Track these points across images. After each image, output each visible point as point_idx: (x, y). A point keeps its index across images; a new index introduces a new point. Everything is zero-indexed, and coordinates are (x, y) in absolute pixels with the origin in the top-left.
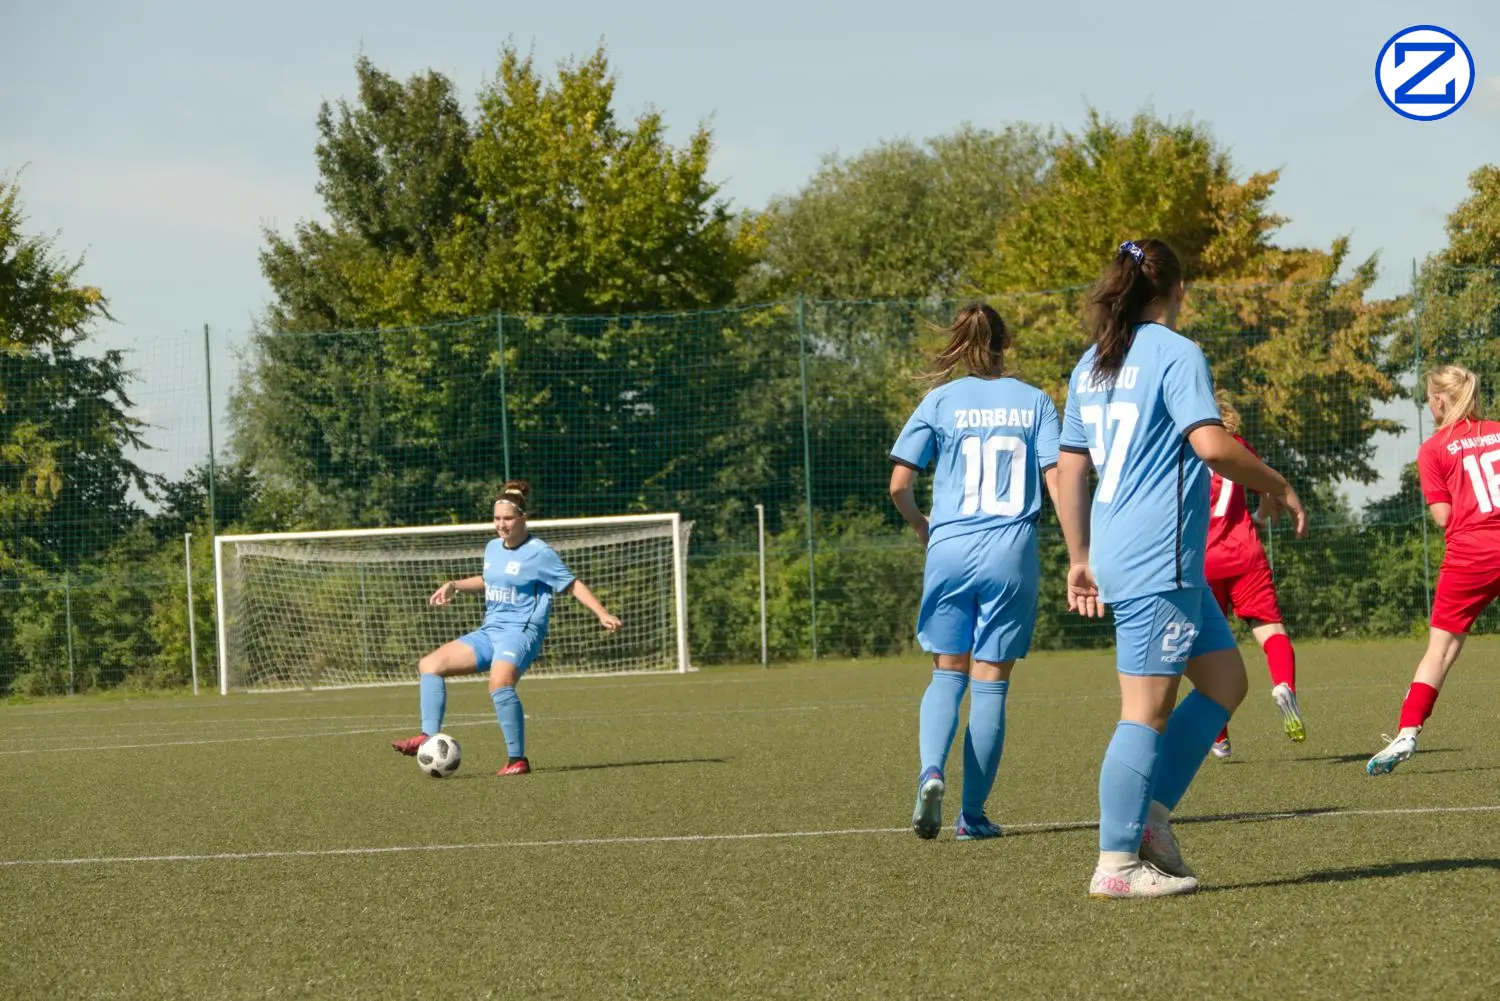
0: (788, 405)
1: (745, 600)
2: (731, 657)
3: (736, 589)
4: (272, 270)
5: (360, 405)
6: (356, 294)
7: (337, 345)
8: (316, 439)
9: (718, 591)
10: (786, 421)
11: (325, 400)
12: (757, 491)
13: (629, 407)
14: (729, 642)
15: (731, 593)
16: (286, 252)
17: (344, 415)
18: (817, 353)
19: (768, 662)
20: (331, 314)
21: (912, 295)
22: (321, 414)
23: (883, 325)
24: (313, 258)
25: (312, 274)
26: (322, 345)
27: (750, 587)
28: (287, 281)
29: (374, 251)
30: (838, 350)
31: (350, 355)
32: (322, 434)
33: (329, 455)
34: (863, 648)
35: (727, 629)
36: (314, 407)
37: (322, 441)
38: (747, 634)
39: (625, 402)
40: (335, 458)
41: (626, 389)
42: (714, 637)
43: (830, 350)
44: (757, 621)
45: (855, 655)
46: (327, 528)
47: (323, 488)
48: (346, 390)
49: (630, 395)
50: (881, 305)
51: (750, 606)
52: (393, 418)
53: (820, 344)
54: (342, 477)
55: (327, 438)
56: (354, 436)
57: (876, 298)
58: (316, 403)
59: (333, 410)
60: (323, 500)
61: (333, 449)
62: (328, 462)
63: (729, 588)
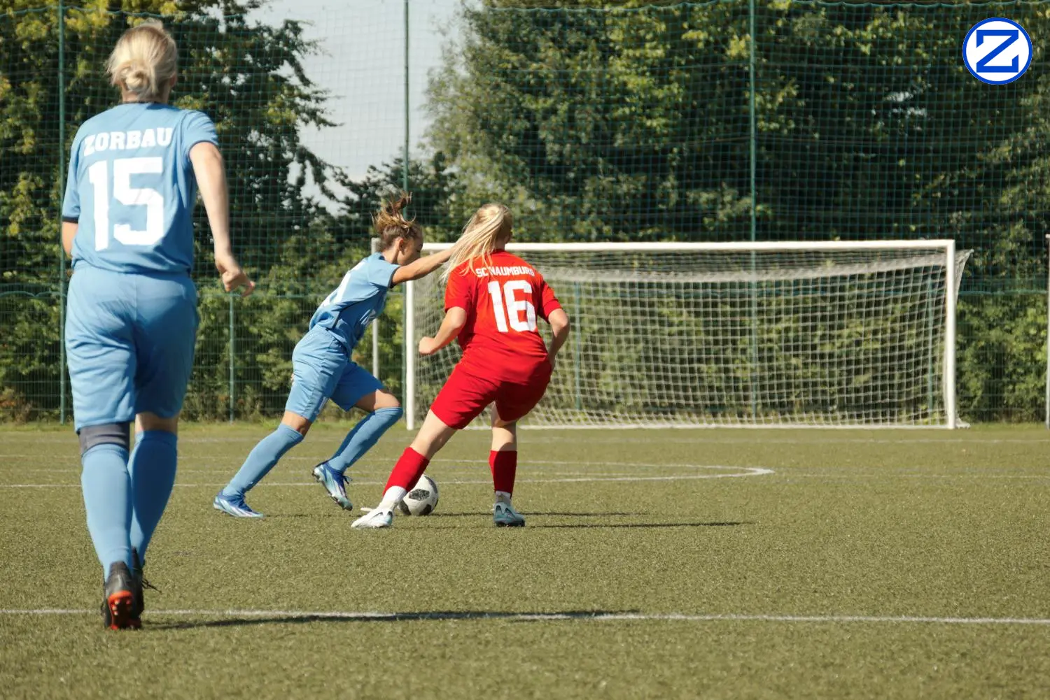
1: (1027, 346)
2: (1008, 414)
3: (1016, 333)
5: (579, 98)
7: (558, 25)
8: (530, 135)
9: (996, 335)
11: (538, 88)
13: (900, 111)
14: (1006, 395)
15: (1010, 338)
17: (563, 108)
22: (537, 105)
27: (1034, 331)
31: (573, 38)
32: (536, 128)
33: (544, 154)
35: (1005, 380)
36: (528, 97)
37: (535, 136)
38: (1028, 387)
39: (896, 105)
40: (552, 158)
41: (897, 90)
42: (987, 388)
44: (1041, 372)
46: (537, 240)
47: (535, 193)
48: (563, 77)
49: (901, 97)
51: (1033, 353)
52: (618, 113)
54: (558, 180)
55: (542, 134)
56: (571, 133)
58: (530, 92)
59: (550, 101)
60: (532, 205)
61: (549, 146)
62: (542, 162)
63: (1008, 332)
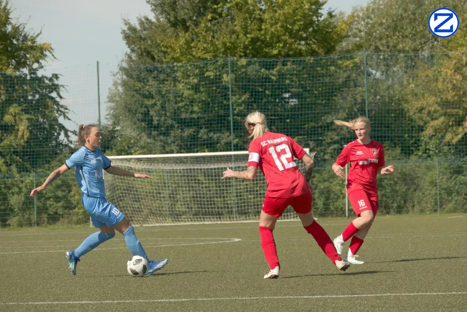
0: (359, 100)
1: (338, 188)
2: (332, 214)
3: (334, 183)
4: (127, 37)
5: (166, 99)
7: (156, 72)
8: (147, 114)
9: (327, 184)
10: (358, 106)
11: (150, 96)
12: (344, 139)
13: (287, 100)
14: (331, 207)
15: (332, 185)
16: (133, 29)
17: (159, 103)
18: (372, 76)
19: (349, 216)
20: (153, 58)
21: (416, 50)
22: (149, 102)
23: (403, 64)
24: (144, 32)
25: (144, 39)
26: (151, 71)
27: (341, 182)
28: (133, 43)
29: (172, 29)
30: (382, 75)
31: (162, 76)
32: (148, 111)
33: (152, 120)
34: (392, 210)
35: (330, 201)
36: (145, 99)
37: (149, 114)
38: (339, 204)
39: (285, 98)
40: (155, 122)
41: (285, 92)
42: (324, 204)
43: (378, 75)
44: (344, 197)
45: (388, 213)
46: (151, 154)
47: (149, 135)
48: (159, 92)
49: (287, 95)
50: (402, 55)
51: (341, 191)
52: (180, 105)
53: (374, 72)
54: (158, 130)
55: (152, 113)
56: (164, 112)
57: (400, 52)
58: (146, 97)
59: (154, 101)
60: (149, 141)
61: (154, 118)
62: (152, 124)
63: (331, 183)
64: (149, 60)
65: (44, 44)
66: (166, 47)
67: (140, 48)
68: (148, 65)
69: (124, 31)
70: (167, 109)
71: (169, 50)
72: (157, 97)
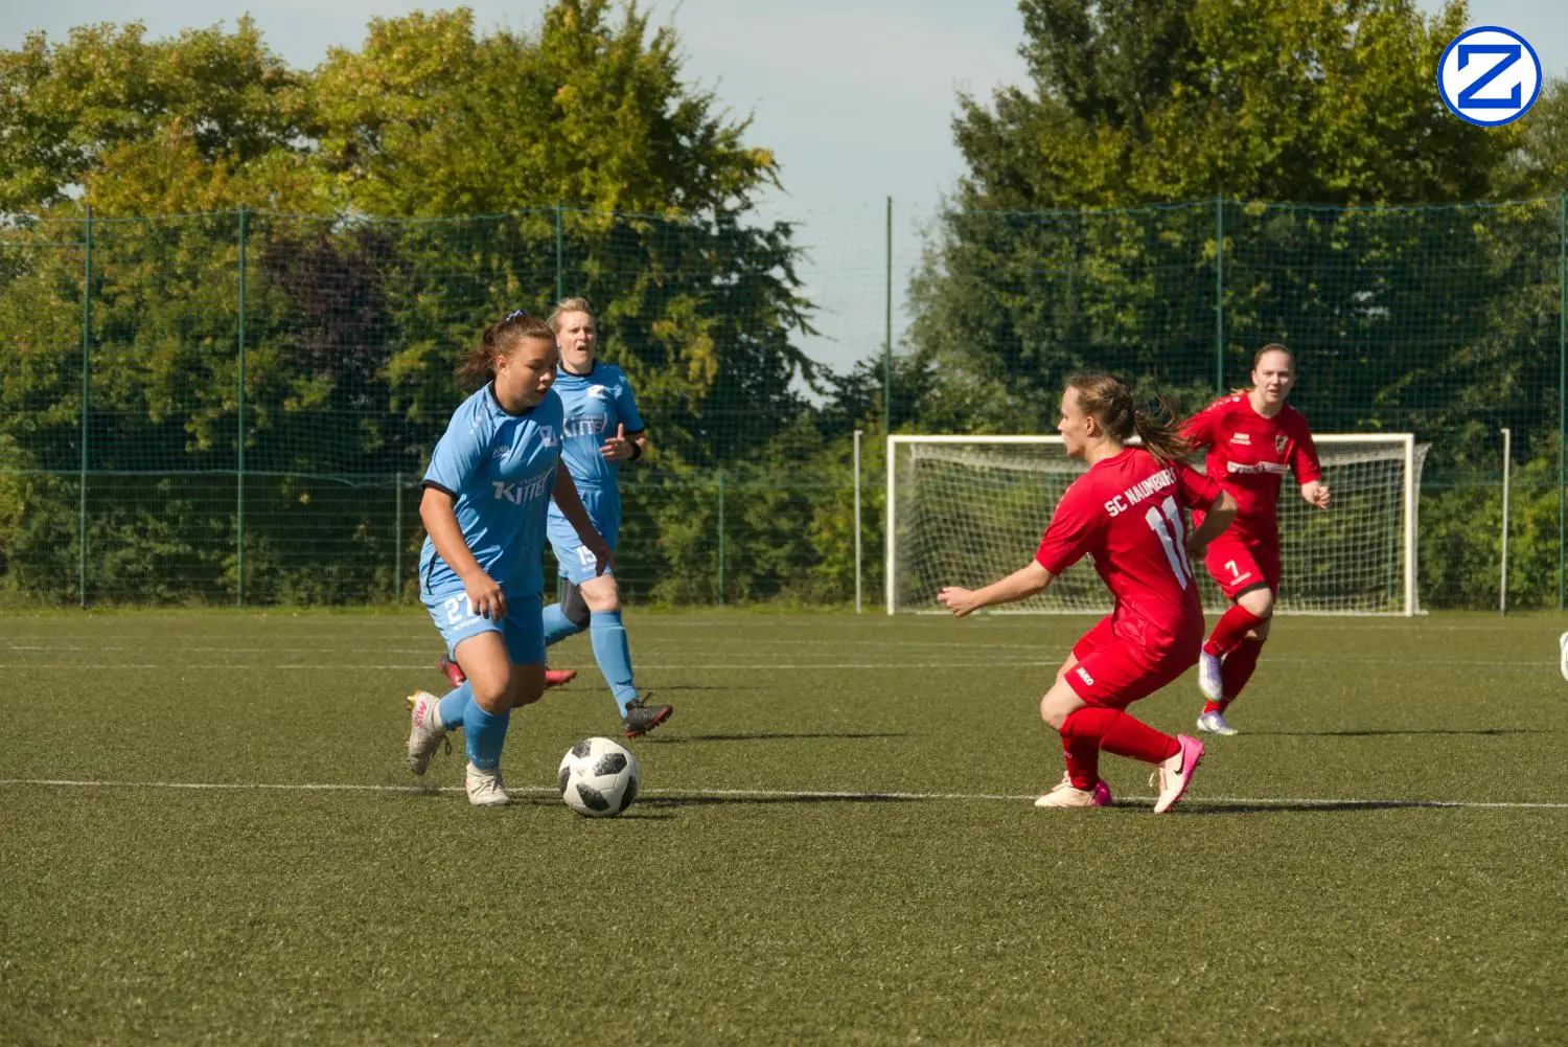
0: (1543, 317)
1: (1484, 536)
2: (1464, 602)
3: (1474, 524)
4: (966, 139)
5: (1055, 296)
6: (1054, 170)
7: (1033, 226)
8: (1005, 331)
9: (1454, 525)
10: (1540, 333)
11: (1016, 286)
12: (1504, 413)
13: (1362, 310)
14: (1463, 584)
15: (1468, 529)
16: (980, 118)
17: (1038, 306)
19: (1507, 610)
20: (1028, 193)
22: (1014, 303)
24: (1011, 127)
25: (1009, 145)
26: (1017, 225)
27: (1490, 523)
28: (982, 151)
29: (1080, 121)
31: (1047, 238)
32: (1012, 326)
33: (1020, 350)
35: (1462, 569)
36: (1005, 295)
37: (1012, 334)
38: (1484, 576)
39: (1359, 305)
40: (1026, 353)
41: (1360, 289)
42: (1446, 576)
44: (1497, 562)
46: (1014, 432)
47: (1011, 389)
48: (1039, 277)
49: (1363, 296)
51: (1489, 544)
52: (1092, 311)
54: (1032, 376)
55: (1018, 331)
56: (1048, 330)
58: (1007, 291)
59: (1027, 299)
60: (1009, 401)
61: (1024, 343)
62: (1018, 358)
63: (1466, 523)
64: (1015, 196)
65: (756, 151)
66: (1063, 165)
67: (995, 166)
68: (1013, 210)
69: (958, 124)
70: (1057, 321)
71: (1068, 175)
72: (1034, 290)
